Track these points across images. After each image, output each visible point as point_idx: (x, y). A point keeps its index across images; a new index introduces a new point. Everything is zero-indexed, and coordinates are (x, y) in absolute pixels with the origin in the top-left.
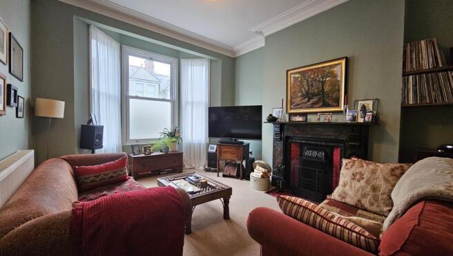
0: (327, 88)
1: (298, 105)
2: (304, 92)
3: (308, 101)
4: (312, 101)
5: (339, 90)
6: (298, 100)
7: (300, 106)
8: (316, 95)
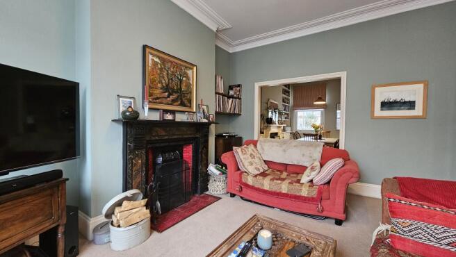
0: (184, 88)
1: (158, 98)
2: (164, 85)
3: (169, 97)
4: (172, 97)
5: (191, 92)
6: (157, 92)
7: (159, 100)
8: (175, 92)
